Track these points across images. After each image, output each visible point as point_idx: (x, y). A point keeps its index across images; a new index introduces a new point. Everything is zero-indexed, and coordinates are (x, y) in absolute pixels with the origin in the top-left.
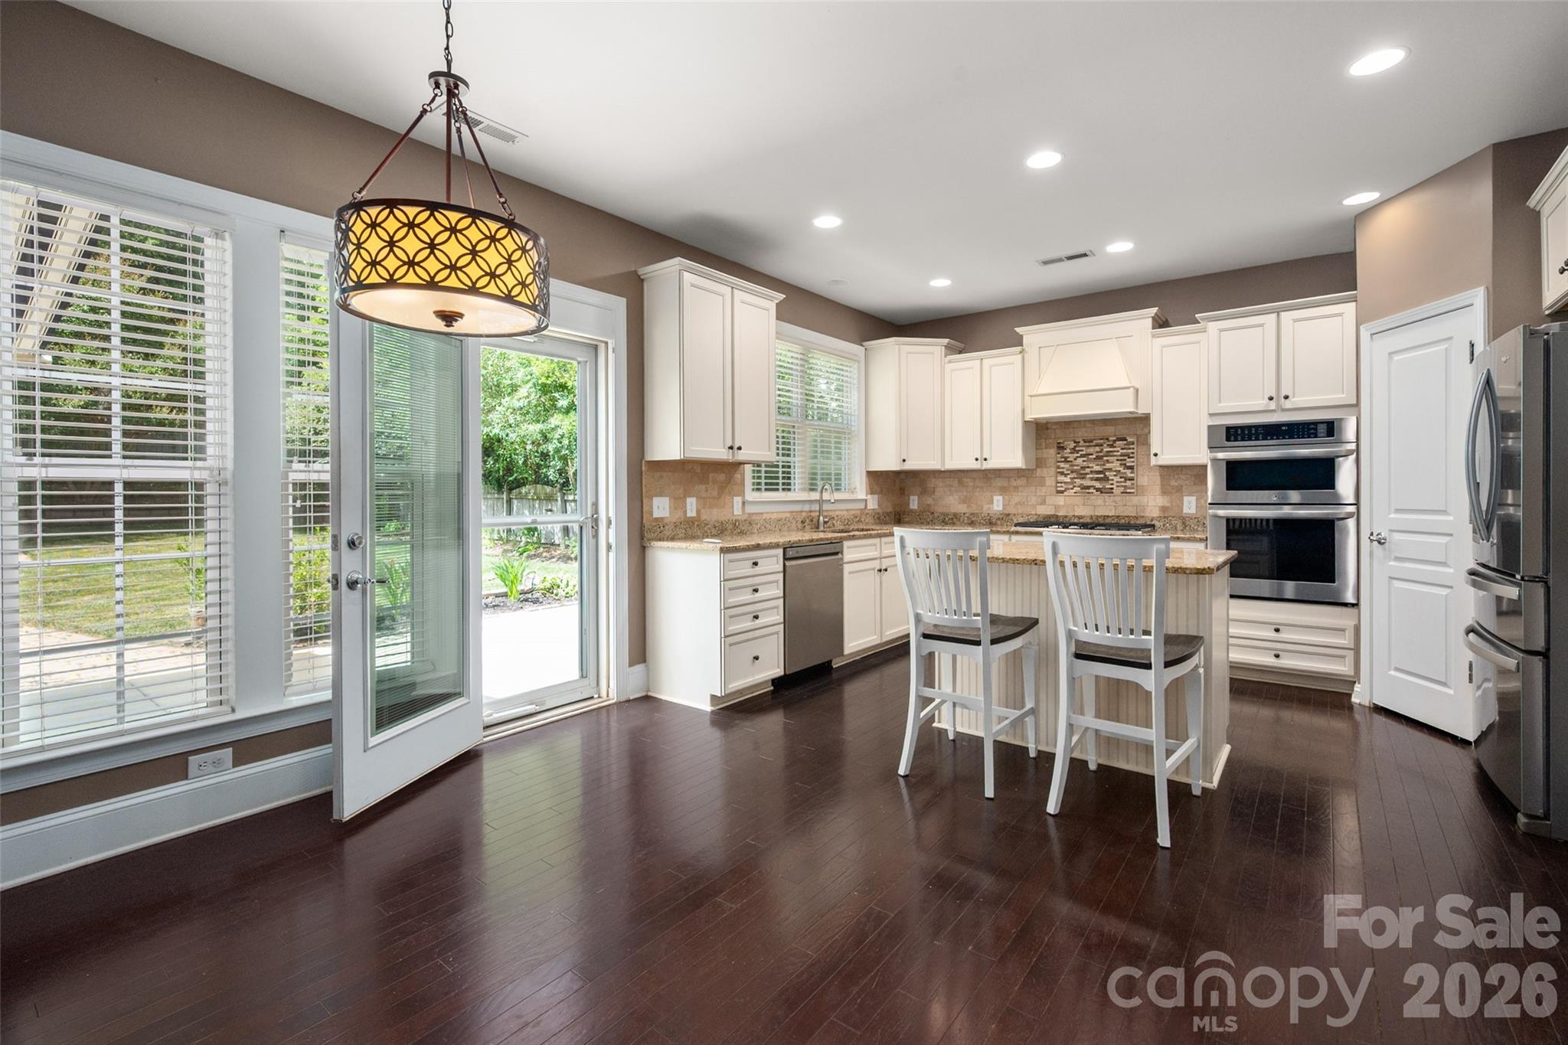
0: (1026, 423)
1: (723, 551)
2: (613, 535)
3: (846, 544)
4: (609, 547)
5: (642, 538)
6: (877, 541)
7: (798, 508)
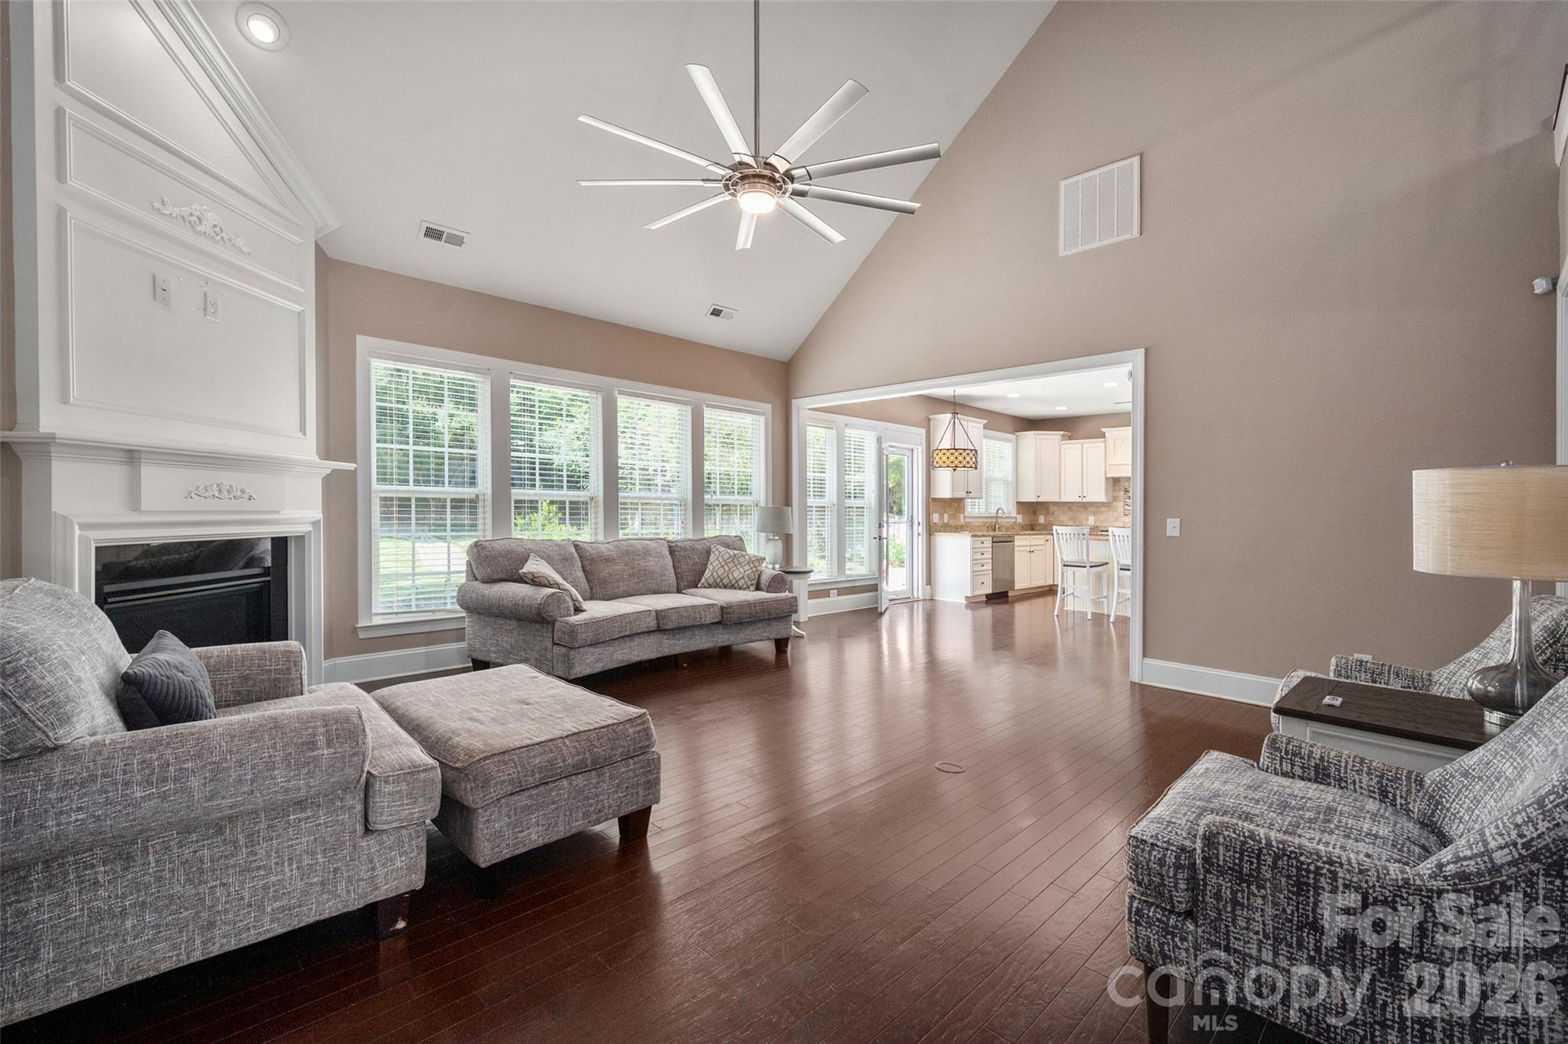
0: (1107, 479)
1: (973, 536)
2: (920, 529)
3: (1016, 537)
4: (919, 534)
5: (930, 530)
6: (1028, 537)
7: (986, 520)
